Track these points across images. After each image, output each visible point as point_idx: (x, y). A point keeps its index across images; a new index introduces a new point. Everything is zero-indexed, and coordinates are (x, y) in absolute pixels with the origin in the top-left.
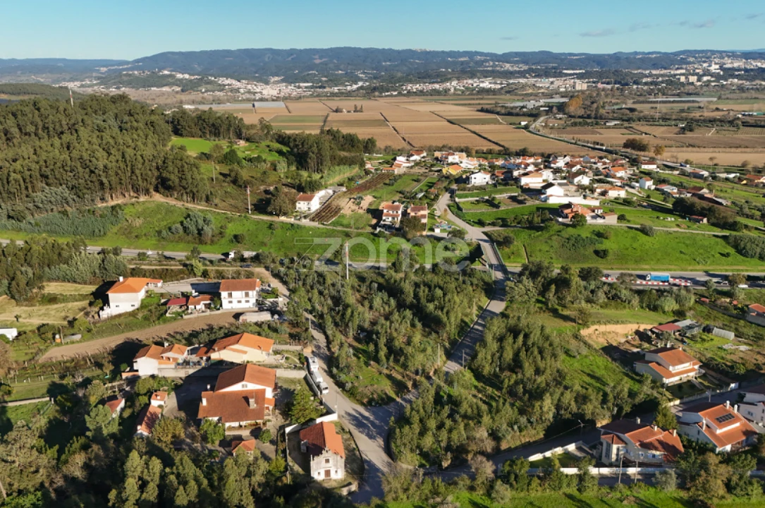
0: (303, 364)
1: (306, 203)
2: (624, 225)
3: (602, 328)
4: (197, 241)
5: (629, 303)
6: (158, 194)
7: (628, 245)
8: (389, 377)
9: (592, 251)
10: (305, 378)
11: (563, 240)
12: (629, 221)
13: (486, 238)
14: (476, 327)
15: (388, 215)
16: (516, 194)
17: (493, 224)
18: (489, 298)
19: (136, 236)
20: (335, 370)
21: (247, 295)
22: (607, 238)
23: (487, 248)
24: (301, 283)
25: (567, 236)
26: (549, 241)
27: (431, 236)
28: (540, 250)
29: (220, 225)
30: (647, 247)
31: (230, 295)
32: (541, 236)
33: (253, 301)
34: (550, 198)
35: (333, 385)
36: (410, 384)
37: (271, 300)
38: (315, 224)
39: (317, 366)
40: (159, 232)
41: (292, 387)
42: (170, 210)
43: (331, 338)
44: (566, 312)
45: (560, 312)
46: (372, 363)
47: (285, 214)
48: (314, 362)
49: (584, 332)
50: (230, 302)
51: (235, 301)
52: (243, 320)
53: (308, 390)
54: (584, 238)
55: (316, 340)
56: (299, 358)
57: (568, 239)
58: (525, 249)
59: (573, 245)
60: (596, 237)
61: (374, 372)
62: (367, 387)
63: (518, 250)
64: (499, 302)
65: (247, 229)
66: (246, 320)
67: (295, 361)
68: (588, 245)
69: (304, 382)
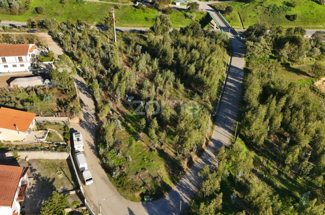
0: (66, 140)
7: (308, 12)
9: (284, 16)
10: (68, 160)
11: (265, 9)
13: (211, 9)
14: (228, 83)
18: (230, 55)
21: (20, 59)
22: (293, 7)
23: (213, 14)
24: (75, 46)
25: (267, 6)
26: (255, 10)
27: (174, 8)
28: (250, 16)
29: (25, 1)
30: (320, 13)
31: (4, 60)
32: (249, 6)
33: (27, 65)
35: (100, 167)
36: (184, 164)
37: (47, 63)
39: (81, 146)
41: (52, 175)
44: (295, 66)
45: (291, 66)
46: (141, 134)
48: (78, 140)
49: (317, 83)
50: (6, 66)
51: (10, 66)
52: (14, 86)
53: (70, 178)
54: (279, 7)
55: (85, 106)
56: (63, 132)
57: (268, 8)
58: (240, 16)
59: (272, 12)
60: (286, 6)
61: (144, 147)
62: (137, 173)
63: (235, 16)
64: (239, 58)
65: (45, 3)
66: (17, 86)
67: (58, 138)
68: (281, 12)
69: (67, 166)
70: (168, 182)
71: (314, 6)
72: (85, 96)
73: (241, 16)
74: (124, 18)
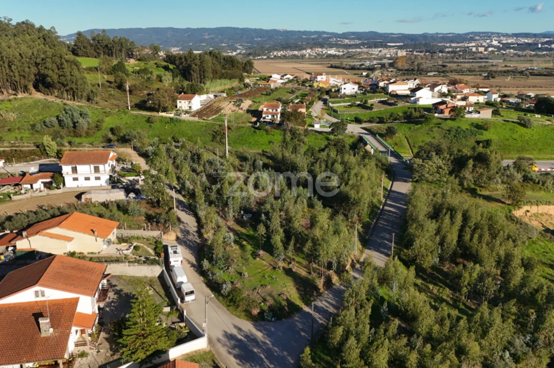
0: (158, 255)
1: (187, 102)
2: (500, 119)
3: (534, 209)
4: (72, 134)
5: (543, 185)
6: (39, 93)
7: (508, 136)
8: (289, 272)
9: (473, 142)
10: (161, 277)
11: (444, 132)
12: (503, 116)
13: (366, 132)
14: (386, 208)
15: (267, 113)
16: (386, 99)
17: (370, 121)
18: (390, 180)
19: (9, 130)
20: (206, 264)
21: (97, 170)
22: (486, 130)
23: (369, 138)
25: (448, 128)
26: (430, 133)
27: (312, 130)
29: (97, 119)
30: (527, 138)
31: (75, 170)
32: (421, 128)
33: (105, 177)
34: (420, 99)
35: (204, 286)
36: (320, 283)
37: (131, 178)
38: (196, 119)
39: (179, 259)
40: (33, 126)
42: (47, 106)
43: (203, 220)
45: (479, 192)
46: (261, 252)
47: (165, 110)
48: (175, 252)
49: (518, 213)
50: (75, 179)
51: (81, 179)
52: (86, 199)
53: (163, 296)
54: (464, 129)
55: (183, 223)
56: (154, 247)
57: (448, 131)
58: (408, 141)
59: (455, 136)
60: (475, 129)
61: (265, 266)
62: (255, 289)
63: (401, 141)
64: (403, 183)
65: (124, 122)
66: (91, 199)
67: (147, 252)
68: (468, 136)
69: (159, 283)
70: (299, 302)
71: (517, 129)
72: (183, 213)
73: (410, 141)
74: (238, 141)
